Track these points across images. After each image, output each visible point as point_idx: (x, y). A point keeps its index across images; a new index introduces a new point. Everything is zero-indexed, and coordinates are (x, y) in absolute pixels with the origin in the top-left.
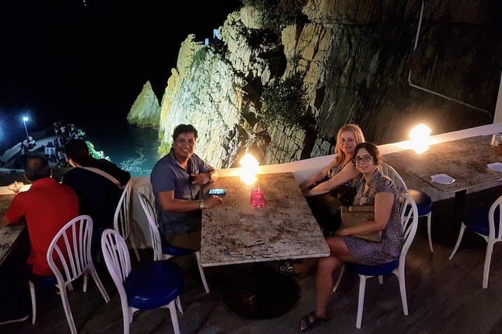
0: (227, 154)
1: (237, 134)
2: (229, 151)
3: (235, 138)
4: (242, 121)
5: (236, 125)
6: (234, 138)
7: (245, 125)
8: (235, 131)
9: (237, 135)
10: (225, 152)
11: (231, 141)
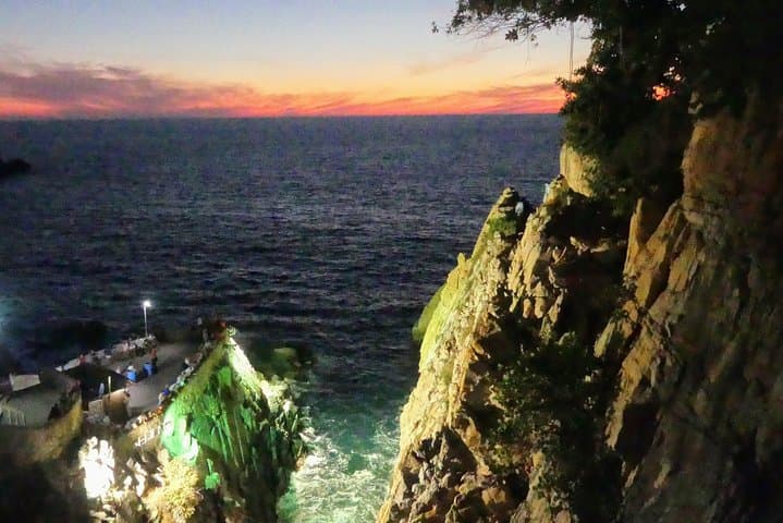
0: (409, 495)
1: (444, 450)
2: (414, 487)
3: (438, 461)
4: (463, 424)
5: (445, 429)
6: (434, 460)
7: (469, 434)
8: (438, 443)
9: (441, 455)
10: (403, 488)
11: (425, 465)
